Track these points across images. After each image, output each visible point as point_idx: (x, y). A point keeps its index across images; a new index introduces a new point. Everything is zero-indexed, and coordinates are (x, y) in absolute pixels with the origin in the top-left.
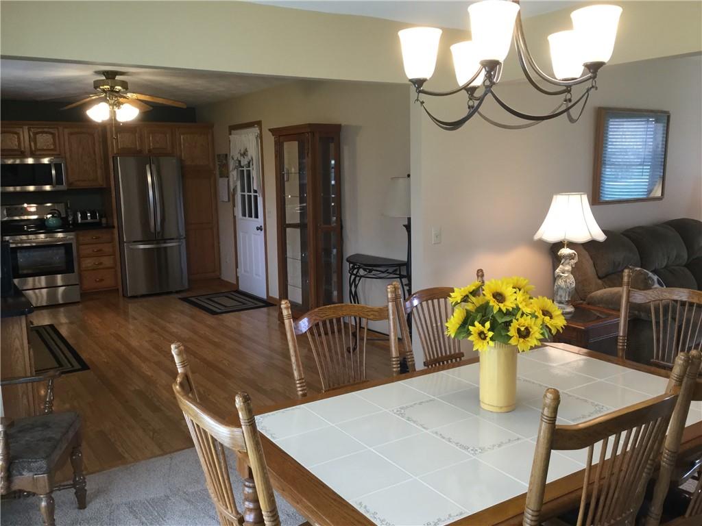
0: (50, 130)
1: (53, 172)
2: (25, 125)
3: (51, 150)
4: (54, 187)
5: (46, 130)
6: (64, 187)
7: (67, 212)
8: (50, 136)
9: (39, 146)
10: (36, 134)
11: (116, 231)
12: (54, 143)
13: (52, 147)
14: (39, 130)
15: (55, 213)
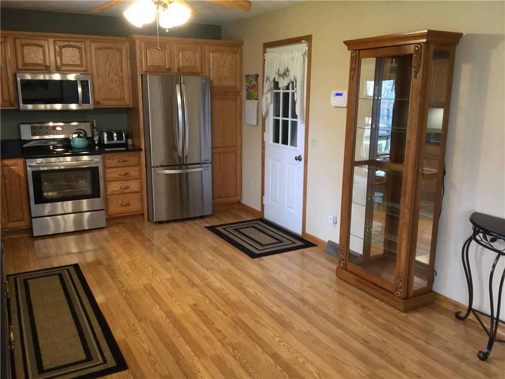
0: (77, 44)
1: (80, 89)
2: (51, 37)
3: (78, 65)
4: (80, 106)
5: (72, 43)
6: (89, 106)
7: (92, 132)
8: (76, 51)
9: (65, 61)
10: (61, 47)
11: (143, 154)
12: (81, 59)
13: (79, 62)
14: (65, 43)
15: (81, 133)
